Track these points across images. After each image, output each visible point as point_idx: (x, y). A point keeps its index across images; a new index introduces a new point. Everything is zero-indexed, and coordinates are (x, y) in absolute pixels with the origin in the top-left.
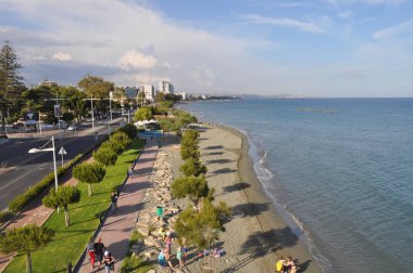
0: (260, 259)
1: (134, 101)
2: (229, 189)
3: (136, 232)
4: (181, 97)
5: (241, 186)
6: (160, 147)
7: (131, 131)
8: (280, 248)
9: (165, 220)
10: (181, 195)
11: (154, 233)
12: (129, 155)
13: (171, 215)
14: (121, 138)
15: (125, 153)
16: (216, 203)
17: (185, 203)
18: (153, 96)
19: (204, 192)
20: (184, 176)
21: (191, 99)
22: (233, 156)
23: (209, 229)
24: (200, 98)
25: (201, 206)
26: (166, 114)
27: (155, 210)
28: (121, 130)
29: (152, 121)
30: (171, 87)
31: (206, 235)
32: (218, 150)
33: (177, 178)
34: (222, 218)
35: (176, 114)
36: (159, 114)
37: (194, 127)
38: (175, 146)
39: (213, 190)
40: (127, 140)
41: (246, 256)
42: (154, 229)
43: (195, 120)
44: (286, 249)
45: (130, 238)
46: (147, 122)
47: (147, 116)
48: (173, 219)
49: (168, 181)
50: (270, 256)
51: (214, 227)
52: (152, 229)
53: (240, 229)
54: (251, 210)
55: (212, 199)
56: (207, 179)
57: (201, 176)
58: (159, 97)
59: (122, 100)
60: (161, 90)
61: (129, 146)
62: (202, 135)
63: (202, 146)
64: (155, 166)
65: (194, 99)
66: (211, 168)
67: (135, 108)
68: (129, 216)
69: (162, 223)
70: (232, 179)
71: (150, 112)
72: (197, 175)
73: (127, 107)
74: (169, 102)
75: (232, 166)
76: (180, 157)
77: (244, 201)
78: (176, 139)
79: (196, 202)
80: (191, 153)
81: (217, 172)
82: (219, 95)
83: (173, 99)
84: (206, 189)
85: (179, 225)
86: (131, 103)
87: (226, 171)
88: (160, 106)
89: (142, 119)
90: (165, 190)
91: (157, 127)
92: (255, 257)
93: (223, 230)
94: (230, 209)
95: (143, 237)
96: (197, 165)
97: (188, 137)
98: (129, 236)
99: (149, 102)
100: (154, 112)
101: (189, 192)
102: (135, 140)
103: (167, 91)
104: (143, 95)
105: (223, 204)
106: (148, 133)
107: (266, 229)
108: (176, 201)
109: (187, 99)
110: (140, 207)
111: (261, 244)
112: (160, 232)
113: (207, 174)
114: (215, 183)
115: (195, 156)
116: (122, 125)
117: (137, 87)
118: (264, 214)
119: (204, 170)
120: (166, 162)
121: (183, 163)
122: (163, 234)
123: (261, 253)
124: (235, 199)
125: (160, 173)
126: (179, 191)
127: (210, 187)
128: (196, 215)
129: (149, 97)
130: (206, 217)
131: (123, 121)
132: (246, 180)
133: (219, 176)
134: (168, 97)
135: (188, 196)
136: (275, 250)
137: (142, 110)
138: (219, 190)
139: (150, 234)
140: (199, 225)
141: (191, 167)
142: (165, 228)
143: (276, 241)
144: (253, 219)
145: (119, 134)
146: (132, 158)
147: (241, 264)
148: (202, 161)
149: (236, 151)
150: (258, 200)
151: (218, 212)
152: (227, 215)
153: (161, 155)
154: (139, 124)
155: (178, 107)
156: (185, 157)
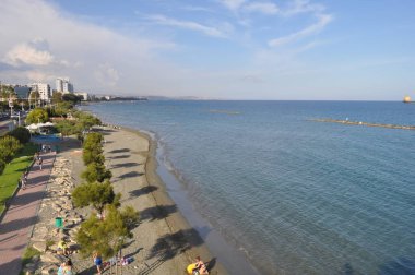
0: (169, 262)
1: (27, 102)
2: (137, 193)
3: (31, 249)
4: (82, 97)
5: (149, 189)
6: (58, 152)
7: (22, 135)
8: (189, 248)
9: (65, 231)
10: (84, 204)
11: (53, 247)
12: (20, 162)
13: (72, 226)
14: (10, 144)
15: (15, 160)
16: (122, 209)
17: (89, 212)
18: (49, 96)
19: (110, 198)
20: (86, 183)
21: (94, 99)
22: (140, 159)
23: (115, 237)
24: (104, 99)
25: (106, 213)
26: (65, 116)
27: (54, 222)
28: (10, 134)
29: (48, 124)
30: (70, 87)
31: (112, 244)
32: (127, 154)
33: (79, 184)
34: (129, 224)
35: (77, 116)
36: (57, 116)
37: (98, 130)
38: (76, 151)
39: (119, 196)
40: (17, 146)
41: (155, 259)
42: (53, 243)
43: (98, 122)
44: (194, 248)
45: (23, 257)
46: (42, 125)
47: (42, 118)
48: (75, 230)
49: (68, 189)
50: (179, 258)
51: (121, 235)
52: (50, 243)
53: (149, 233)
54: (159, 213)
55: (118, 205)
56: (113, 185)
57: (105, 182)
58: (56, 97)
59: (11, 100)
60: (59, 89)
61: (20, 153)
62: (106, 138)
63: (106, 150)
64: (54, 173)
65: (97, 100)
66: (116, 173)
67: (27, 108)
68: (22, 231)
69: (61, 235)
70: (139, 183)
71: (46, 114)
72: (101, 181)
73: (17, 108)
74: (69, 103)
75: (140, 169)
76: (83, 163)
77: (152, 205)
78: (78, 143)
79: (101, 210)
80: (94, 158)
81: (123, 177)
82: (125, 96)
83: (73, 100)
84: (112, 195)
85: (81, 236)
86: (22, 104)
87: (134, 174)
88: (58, 107)
89: (37, 122)
90: (65, 199)
91: (54, 130)
92: (164, 260)
93: (131, 236)
94: (137, 214)
95: (40, 253)
96: (99, 170)
97: (91, 141)
98: (22, 254)
99: (44, 103)
100: (51, 114)
101: (94, 200)
102: (26, 143)
103: (66, 91)
104: (38, 95)
105: (130, 209)
106: (44, 137)
107: (175, 230)
108: (78, 210)
109: (89, 100)
110: (35, 220)
111: (168, 247)
112: (60, 245)
113: (112, 180)
114: (120, 188)
115: (99, 161)
116: (11, 129)
117: (29, 86)
118: (173, 217)
119: (108, 175)
120: (66, 168)
121: (85, 169)
122: (63, 248)
123: (170, 255)
124: (143, 203)
125: (59, 181)
126: (81, 199)
127: (116, 192)
128: (101, 224)
129: (44, 97)
130: (112, 224)
131: (13, 122)
132: (154, 182)
133: (126, 180)
134: (66, 98)
135: (91, 205)
136: (183, 251)
137: (37, 112)
138: (126, 195)
139: (47, 249)
140: (104, 234)
141: (94, 173)
142: (65, 240)
143: (186, 242)
144: (162, 222)
145: (6, 140)
146: (24, 165)
147: (150, 269)
148: (107, 165)
149: (143, 153)
150: (165, 202)
151: (124, 218)
152: (134, 220)
153: (61, 160)
154: (32, 127)
155: (79, 108)
156: (87, 162)
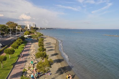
0: (61, 75)
2: (53, 55)
3: (25, 69)
4: (38, 28)
5: (56, 54)
6: (32, 43)
7: (23, 38)
8: (67, 71)
9: (34, 65)
10: (38, 57)
11: (30, 69)
12: (22, 46)
13: (35, 63)
14: (20, 41)
15: (21, 45)
16: (49, 59)
17: (40, 60)
18: (30, 28)
19: (45, 56)
20: (39, 52)
21: (41, 29)
22: (54, 46)
23: (47, 67)
24: (44, 29)
26: (34, 33)
27: (31, 62)
28: (20, 38)
29: (29, 35)
30: (35, 25)
31: (46, 69)
32: (50, 44)
33: (37, 52)
34: (50, 64)
35: (37, 33)
36: (32, 33)
37: (42, 37)
38: (37, 43)
39: (48, 56)
40: (21, 41)
41: (57, 74)
42: (30, 68)
43: (42, 35)
44: (69, 72)
45: (23, 71)
46: (28, 36)
47: (28, 34)
48: (36, 64)
49: (34, 53)
50: (64, 74)
51: (48, 66)
52: (29, 68)
53: (56, 67)
54: (59, 61)
55: (48, 58)
56: (46, 53)
57: (44, 52)
58: (32, 28)
59: (20, 29)
60: (32, 26)
61: (22, 43)
62: (45, 40)
63: (45, 43)
64: (31, 49)
65: (42, 29)
66: (47, 49)
68: (22, 64)
69: (32, 66)
70: (53, 52)
71: (29, 33)
72: (43, 51)
73: (22, 31)
74: (35, 30)
75: (54, 48)
76: (38, 46)
77: (57, 59)
78: (37, 41)
79: (43, 59)
80: (41, 45)
81: (49, 50)
82: (50, 28)
83: (36, 29)
84: (46, 55)
85: (38, 66)
86: (23, 30)
87: (52, 50)
88: (32, 31)
89: (26, 35)
90: (34, 56)
91: (31, 37)
92: (60, 74)
93: (51, 67)
94: (53, 61)
95: (27, 70)
96: (43, 48)
97: (40, 40)
98: (22, 70)
99: (28, 30)
100: (30, 33)
101: (41, 56)
102: (24, 41)
103: (34, 27)
104: (27, 27)
105: (51, 60)
106: (28, 39)
107: (63, 66)
108: (37, 59)
109: (40, 29)
110: (26, 61)
111: (62, 71)
112: (32, 68)
113: (46, 51)
114: (48, 53)
115: (43, 46)
116: (20, 37)
117: (25, 25)
118: (63, 62)
119: (45, 50)
120: (34, 48)
121: (39, 48)
122: (33, 69)
123: (62, 73)
124: (54, 58)
125: (32, 51)
126: (38, 56)
127: (47, 55)
128: (43, 63)
129: (29, 28)
130: (46, 63)
131: (20, 35)
132: (57, 52)
133: (50, 51)
134: (34, 28)
135: (40, 58)
136: (65, 72)
137: (27, 32)
138: (50, 56)
139: (29, 69)
140: (44, 66)
141: (41, 49)
142: (33, 67)
143: (66, 70)
144: (59, 64)
145: (19, 39)
147: (56, 77)
148: (45, 47)
149: (54, 44)
150: (61, 58)
151: (49, 62)
152: (52, 63)
153: (32, 45)
154: (25, 36)
155: (37, 31)
156: (39, 46)
